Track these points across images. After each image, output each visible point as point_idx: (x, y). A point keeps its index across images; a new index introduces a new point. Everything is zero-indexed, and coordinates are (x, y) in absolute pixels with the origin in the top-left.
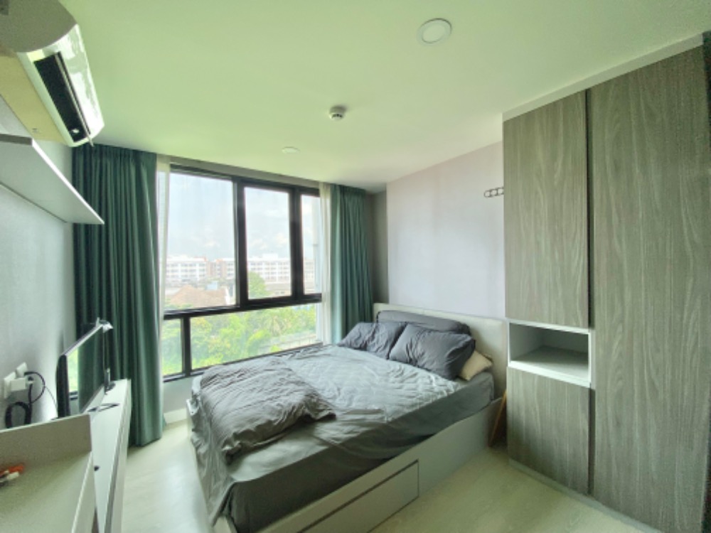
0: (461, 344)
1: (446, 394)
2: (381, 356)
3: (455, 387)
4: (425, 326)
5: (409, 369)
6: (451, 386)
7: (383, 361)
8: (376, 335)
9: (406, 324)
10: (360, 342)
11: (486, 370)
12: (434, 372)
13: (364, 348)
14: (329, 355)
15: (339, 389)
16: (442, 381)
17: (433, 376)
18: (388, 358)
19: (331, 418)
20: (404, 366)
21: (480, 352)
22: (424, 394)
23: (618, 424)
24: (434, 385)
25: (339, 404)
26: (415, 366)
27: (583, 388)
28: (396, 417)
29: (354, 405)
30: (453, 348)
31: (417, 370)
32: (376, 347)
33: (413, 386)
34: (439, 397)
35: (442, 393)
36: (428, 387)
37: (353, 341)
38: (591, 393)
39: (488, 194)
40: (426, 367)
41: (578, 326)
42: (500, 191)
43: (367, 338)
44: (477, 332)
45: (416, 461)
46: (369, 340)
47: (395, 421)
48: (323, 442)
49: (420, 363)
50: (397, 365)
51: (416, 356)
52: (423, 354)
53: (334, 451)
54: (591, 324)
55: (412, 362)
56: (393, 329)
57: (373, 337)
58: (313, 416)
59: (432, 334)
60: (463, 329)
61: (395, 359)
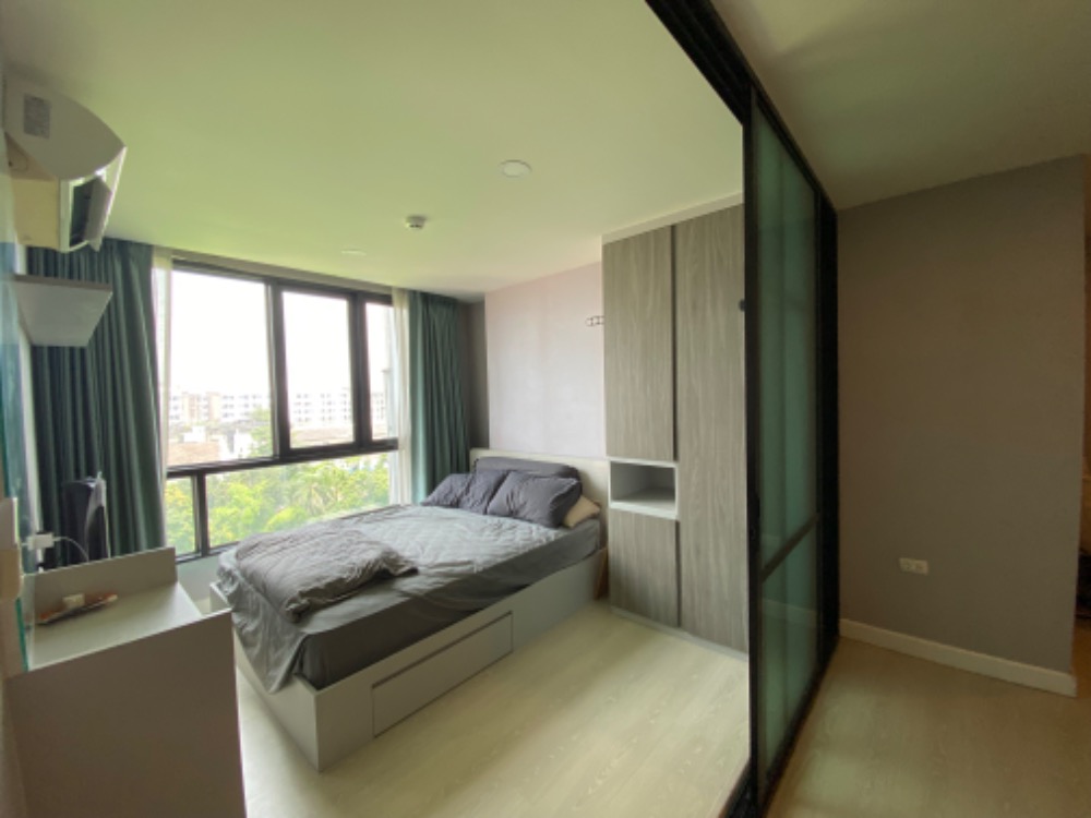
0: (566, 489)
1: (544, 541)
2: (477, 512)
3: (556, 535)
4: (526, 472)
5: (508, 522)
6: (553, 534)
7: (482, 517)
8: (471, 489)
9: (508, 472)
10: (451, 497)
11: (594, 517)
12: (536, 523)
13: (456, 504)
14: (410, 516)
15: (423, 549)
16: (543, 530)
17: (534, 527)
18: (485, 513)
19: (413, 572)
20: (502, 519)
21: (590, 497)
22: (521, 543)
23: (698, 552)
24: (534, 534)
25: (423, 560)
26: (515, 518)
27: (671, 521)
28: (487, 566)
29: (441, 560)
30: (557, 494)
31: (517, 522)
32: (471, 501)
33: (509, 537)
34: (538, 545)
35: (540, 541)
36: (527, 536)
37: (442, 497)
38: (677, 524)
39: (589, 322)
40: (528, 517)
41: (665, 460)
42: (601, 320)
43: (460, 492)
44: (585, 475)
45: (510, 613)
46: (462, 495)
47: (485, 571)
48: (405, 594)
49: (522, 514)
50: (496, 520)
51: (517, 506)
52: (525, 503)
53: (417, 601)
54: (676, 457)
55: (512, 514)
56: (493, 479)
57: (467, 490)
58: (392, 571)
59: (536, 480)
60: (570, 472)
61: (494, 514)
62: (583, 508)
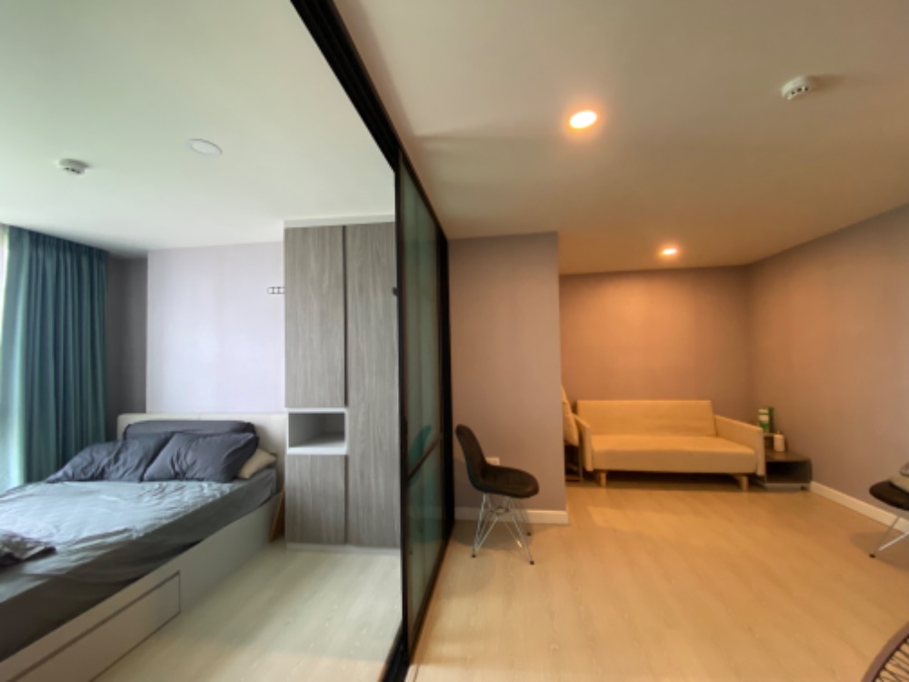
0: (242, 443)
1: (218, 495)
2: (130, 481)
3: (231, 488)
4: (193, 433)
5: (173, 484)
6: (227, 488)
7: (136, 486)
8: (122, 457)
9: (173, 434)
10: (92, 470)
11: (270, 466)
12: (208, 480)
13: (100, 476)
14: (32, 495)
15: (57, 527)
16: (215, 486)
17: (205, 484)
18: (141, 480)
19: (49, 552)
20: (164, 484)
21: (265, 449)
22: (191, 502)
24: (205, 491)
25: (58, 539)
26: (181, 479)
30: (234, 448)
31: (184, 483)
32: (121, 471)
33: (178, 498)
34: (210, 500)
35: (214, 496)
36: (197, 494)
37: (78, 471)
38: (346, 458)
39: (271, 290)
40: (197, 476)
41: (338, 407)
42: (282, 290)
43: (105, 461)
45: (177, 573)
46: (109, 464)
47: (147, 536)
49: (189, 475)
50: (156, 485)
51: (184, 467)
52: (194, 463)
54: (346, 403)
55: (177, 476)
56: (152, 444)
57: (116, 459)
58: (17, 555)
59: (208, 439)
60: (248, 427)
61: (152, 479)
62: (259, 460)
